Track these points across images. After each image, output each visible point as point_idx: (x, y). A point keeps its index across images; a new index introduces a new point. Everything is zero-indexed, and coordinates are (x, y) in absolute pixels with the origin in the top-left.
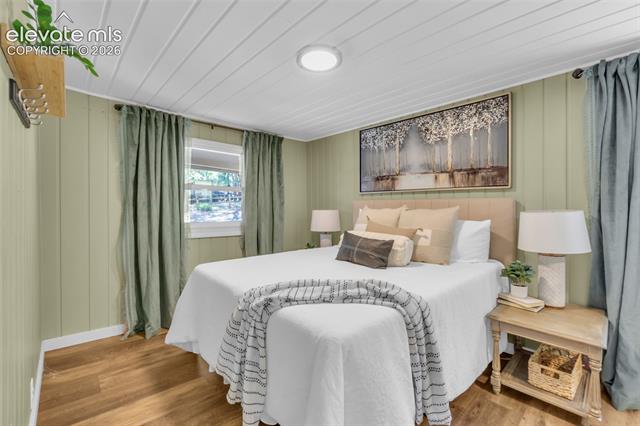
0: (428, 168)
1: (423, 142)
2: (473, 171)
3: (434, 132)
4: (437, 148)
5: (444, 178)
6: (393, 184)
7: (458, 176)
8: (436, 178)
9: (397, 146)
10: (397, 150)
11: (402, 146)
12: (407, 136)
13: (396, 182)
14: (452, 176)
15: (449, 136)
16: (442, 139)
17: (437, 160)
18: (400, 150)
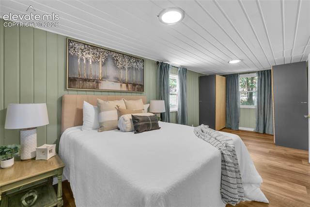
0: (117, 80)
1: (115, 66)
2: (134, 85)
3: (120, 63)
4: (121, 71)
5: (124, 85)
6: (98, 85)
7: (130, 86)
8: (121, 85)
9: (101, 63)
10: (101, 65)
11: (104, 64)
12: (106, 60)
13: (100, 84)
14: (127, 86)
15: (126, 67)
16: (124, 67)
17: (122, 77)
18: (102, 65)
